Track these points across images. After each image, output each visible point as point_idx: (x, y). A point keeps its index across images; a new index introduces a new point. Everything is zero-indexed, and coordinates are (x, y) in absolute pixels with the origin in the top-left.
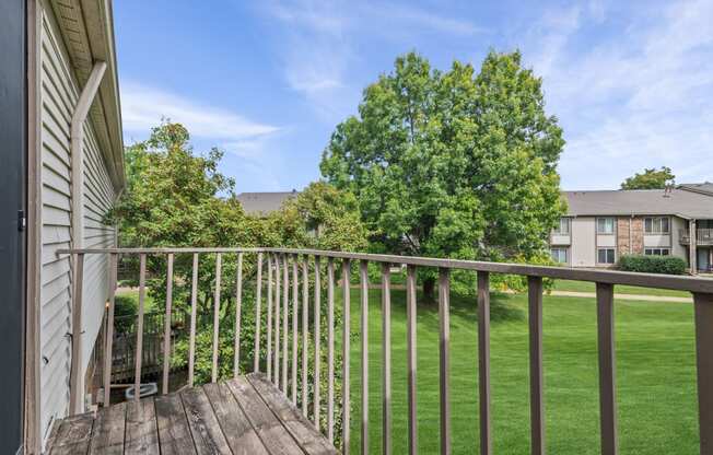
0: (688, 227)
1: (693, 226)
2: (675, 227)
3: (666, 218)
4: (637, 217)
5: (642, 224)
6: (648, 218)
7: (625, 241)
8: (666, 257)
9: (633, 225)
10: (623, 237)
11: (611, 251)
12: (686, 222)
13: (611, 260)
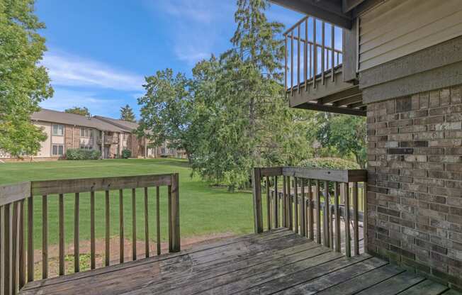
0: (101, 135)
1: (103, 134)
2: (96, 134)
3: (91, 129)
4: (78, 127)
5: (80, 131)
6: (83, 128)
7: (70, 141)
8: (91, 150)
9: (75, 131)
10: (69, 138)
11: (61, 147)
12: (101, 131)
13: (61, 152)
